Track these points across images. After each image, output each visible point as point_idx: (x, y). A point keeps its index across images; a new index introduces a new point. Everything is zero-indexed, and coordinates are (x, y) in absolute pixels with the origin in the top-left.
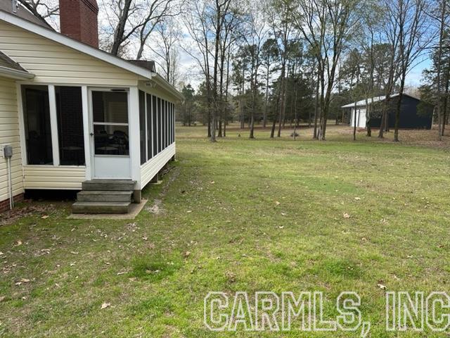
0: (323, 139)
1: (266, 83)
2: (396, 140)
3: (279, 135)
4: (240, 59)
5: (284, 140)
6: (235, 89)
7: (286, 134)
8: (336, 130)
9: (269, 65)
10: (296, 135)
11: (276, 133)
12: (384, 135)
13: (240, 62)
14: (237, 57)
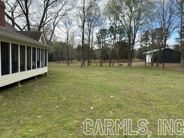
0: (131, 67)
1: (110, 44)
2: (163, 67)
3: (113, 65)
4: (99, 34)
5: (116, 67)
6: (97, 46)
7: (116, 64)
8: (139, 63)
9: (111, 37)
10: (121, 65)
11: (112, 64)
12: (159, 65)
13: (100, 36)
14: (98, 34)
